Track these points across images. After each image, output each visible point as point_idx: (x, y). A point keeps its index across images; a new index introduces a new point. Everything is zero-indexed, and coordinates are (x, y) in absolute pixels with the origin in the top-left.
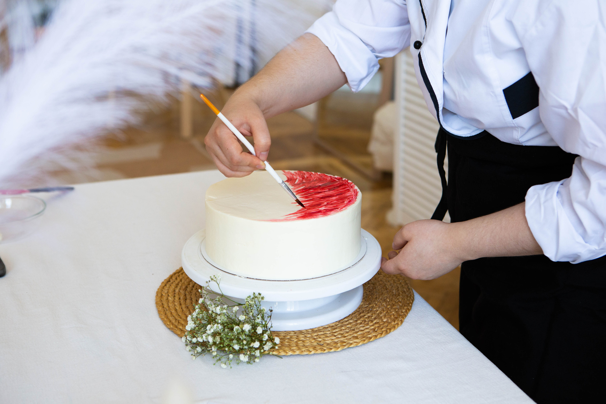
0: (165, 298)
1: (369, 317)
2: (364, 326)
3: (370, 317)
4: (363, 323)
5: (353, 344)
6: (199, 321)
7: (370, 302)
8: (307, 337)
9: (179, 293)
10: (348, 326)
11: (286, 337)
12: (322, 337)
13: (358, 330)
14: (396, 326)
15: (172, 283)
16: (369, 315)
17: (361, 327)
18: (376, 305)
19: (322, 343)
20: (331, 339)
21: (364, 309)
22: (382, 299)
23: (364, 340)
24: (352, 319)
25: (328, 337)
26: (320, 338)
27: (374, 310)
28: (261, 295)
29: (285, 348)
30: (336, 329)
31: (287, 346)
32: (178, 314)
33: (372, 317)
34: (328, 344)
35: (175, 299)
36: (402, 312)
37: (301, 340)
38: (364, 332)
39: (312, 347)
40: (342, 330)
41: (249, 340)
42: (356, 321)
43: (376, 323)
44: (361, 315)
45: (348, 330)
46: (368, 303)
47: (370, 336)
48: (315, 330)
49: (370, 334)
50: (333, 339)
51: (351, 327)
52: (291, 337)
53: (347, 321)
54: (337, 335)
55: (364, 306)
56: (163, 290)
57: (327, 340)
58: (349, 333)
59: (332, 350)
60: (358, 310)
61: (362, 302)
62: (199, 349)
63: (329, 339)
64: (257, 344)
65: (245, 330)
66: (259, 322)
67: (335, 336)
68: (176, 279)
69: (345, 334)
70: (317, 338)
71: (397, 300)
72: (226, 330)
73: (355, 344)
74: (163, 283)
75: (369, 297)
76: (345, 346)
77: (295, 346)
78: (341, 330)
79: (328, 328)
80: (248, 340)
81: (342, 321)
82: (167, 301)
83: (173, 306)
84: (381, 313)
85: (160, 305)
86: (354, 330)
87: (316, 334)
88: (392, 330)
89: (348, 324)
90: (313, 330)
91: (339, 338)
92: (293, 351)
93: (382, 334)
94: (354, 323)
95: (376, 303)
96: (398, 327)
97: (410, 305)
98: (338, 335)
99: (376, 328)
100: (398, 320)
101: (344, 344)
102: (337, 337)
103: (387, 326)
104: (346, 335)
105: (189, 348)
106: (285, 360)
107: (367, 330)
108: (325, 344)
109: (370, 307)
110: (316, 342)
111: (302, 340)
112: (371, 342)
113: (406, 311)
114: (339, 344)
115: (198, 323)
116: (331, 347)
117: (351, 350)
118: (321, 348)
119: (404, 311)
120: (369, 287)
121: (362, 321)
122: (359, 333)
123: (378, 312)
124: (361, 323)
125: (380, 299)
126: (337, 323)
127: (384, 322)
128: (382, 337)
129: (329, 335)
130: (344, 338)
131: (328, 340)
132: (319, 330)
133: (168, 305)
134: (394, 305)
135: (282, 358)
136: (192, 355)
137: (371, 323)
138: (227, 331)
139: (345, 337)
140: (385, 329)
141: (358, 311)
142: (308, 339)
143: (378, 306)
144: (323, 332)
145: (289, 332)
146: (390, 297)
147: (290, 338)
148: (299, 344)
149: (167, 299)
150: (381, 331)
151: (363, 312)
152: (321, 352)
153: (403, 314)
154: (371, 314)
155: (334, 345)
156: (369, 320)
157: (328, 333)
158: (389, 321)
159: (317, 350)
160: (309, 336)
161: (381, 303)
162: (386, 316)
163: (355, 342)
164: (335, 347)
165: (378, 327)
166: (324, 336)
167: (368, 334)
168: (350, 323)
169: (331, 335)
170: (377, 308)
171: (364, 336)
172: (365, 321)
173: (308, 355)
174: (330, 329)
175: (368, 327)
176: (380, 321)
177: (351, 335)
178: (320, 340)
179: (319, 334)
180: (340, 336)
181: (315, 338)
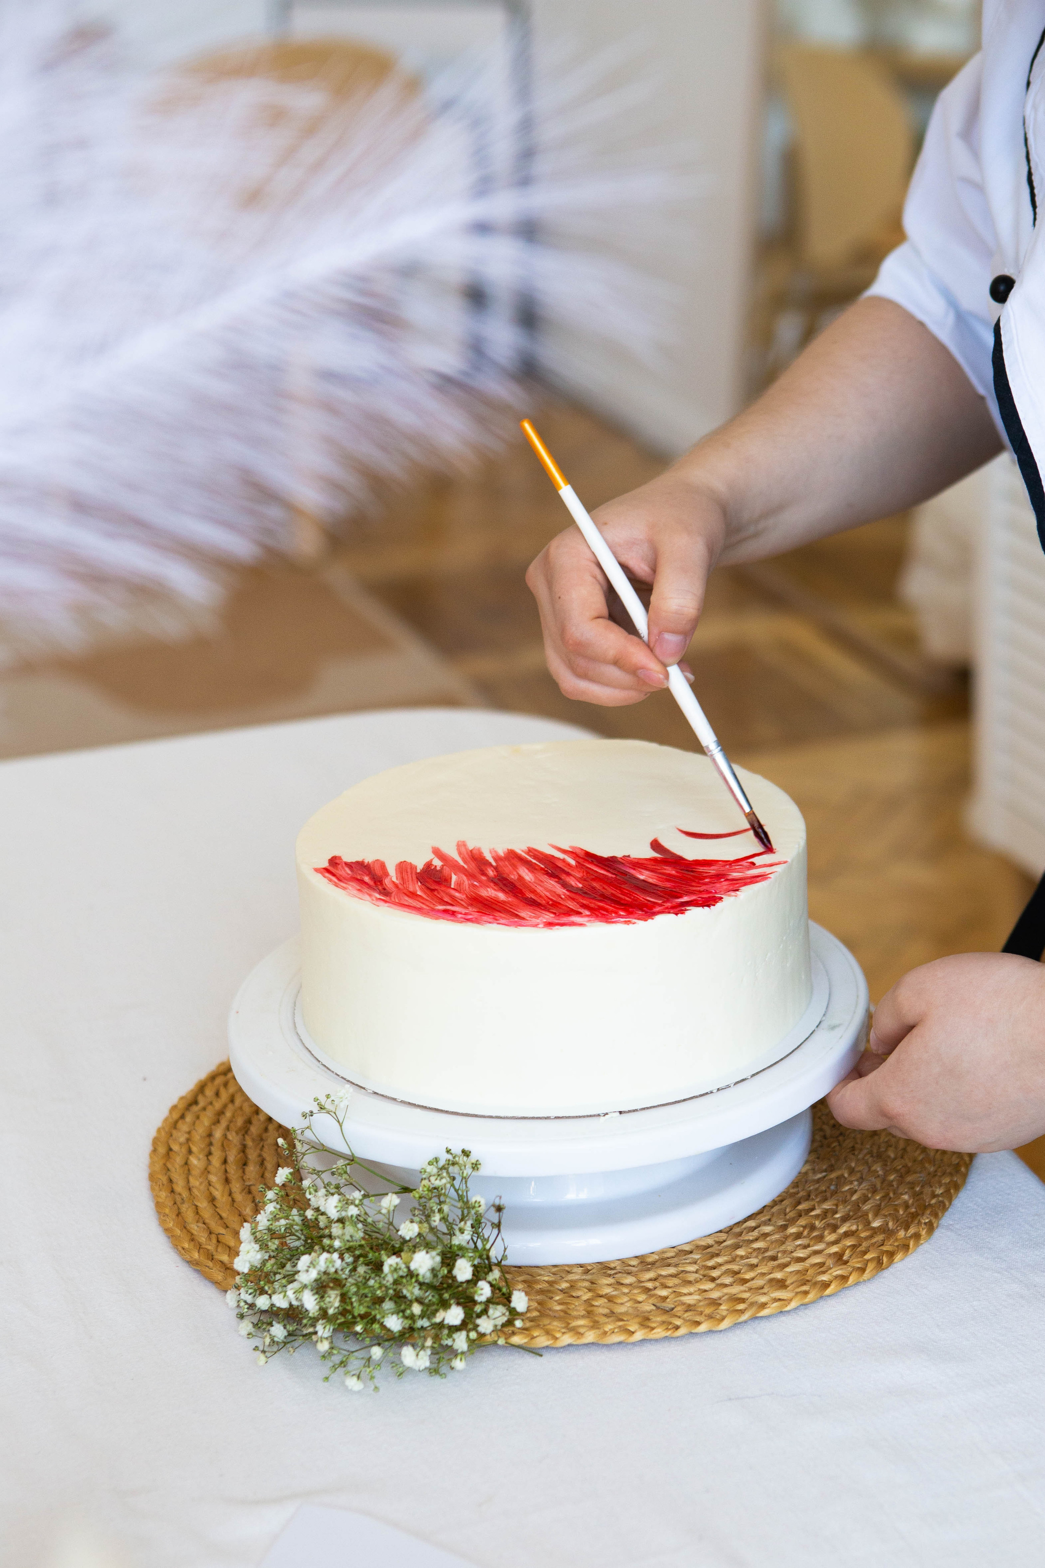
0: (179, 1160)
1: (825, 1213)
2: (809, 1246)
3: (829, 1215)
4: (805, 1233)
5: (768, 1306)
6: (277, 1242)
7: (833, 1162)
8: (622, 1284)
9: (225, 1144)
10: (756, 1245)
11: (557, 1287)
12: (670, 1285)
13: (789, 1259)
14: (912, 1243)
15: (204, 1109)
16: (826, 1206)
17: (798, 1248)
18: (852, 1171)
19: (668, 1305)
20: (699, 1289)
21: (811, 1188)
22: (870, 1153)
23: (806, 1293)
24: (770, 1220)
25: (690, 1282)
26: (665, 1286)
27: (843, 1190)
28: (472, 1154)
29: (549, 1324)
30: (718, 1255)
31: (557, 1315)
32: (219, 1214)
33: (836, 1212)
34: (689, 1308)
35: (209, 1162)
36: (934, 1196)
37: (601, 1296)
38: (807, 1264)
39: (637, 1320)
40: (738, 1259)
41: (434, 1300)
42: (784, 1227)
43: (847, 1235)
44: (800, 1207)
45: (756, 1257)
46: (824, 1167)
47: (825, 1278)
48: (650, 1260)
49: (824, 1273)
50: (706, 1291)
51: (766, 1250)
52: (572, 1284)
53: (754, 1229)
54: (719, 1277)
55: (811, 1176)
56: (174, 1132)
57: (685, 1295)
59: (703, 1328)
60: (792, 1191)
61: (806, 1162)
62: (278, 1331)
63: (692, 1289)
64: (454, 1315)
65: (416, 1269)
66: (464, 1244)
67: (713, 1280)
68: (217, 1094)
69: (745, 1273)
70: (655, 1288)
71: (920, 1154)
72: (361, 1270)
73: (776, 1304)
74: (174, 1108)
75: (829, 1146)
76: (742, 1312)
77: (583, 1317)
78: (733, 1261)
79: (691, 1252)
80: (430, 1301)
81: (737, 1230)
82: (186, 1172)
83: (202, 1187)
84: (865, 1199)
85: (163, 1185)
86: (774, 1258)
87: (651, 1275)
88: (898, 1257)
89: (756, 1240)
90: (644, 1262)
91: (726, 1286)
92: (577, 1331)
93: (862, 1270)
94: (776, 1236)
95: (853, 1165)
96: (917, 1244)
98: (722, 1278)
99: (847, 1252)
100: (919, 1223)
101: (741, 1306)
102: (718, 1282)
103: (883, 1245)
104: (748, 1276)
105: (246, 1326)
106: (549, 1361)
107: (817, 1259)
108: (679, 1308)
109: (832, 1180)
110: (651, 1301)
111: (606, 1294)
112: (829, 1296)
113: (947, 1191)
114: (722, 1307)
115: (276, 1246)
116: (698, 1319)
117: (764, 1324)
118: (664, 1322)
119: (941, 1192)
121: (802, 1229)
122: (789, 1269)
123: (855, 1197)
124: (798, 1236)
125: (865, 1151)
126: (723, 1236)
127: (875, 1231)
128: (864, 1281)
129: (692, 1277)
130: (742, 1285)
131: (690, 1294)
132: (662, 1260)
133: (188, 1182)
134: (908, 1171)
135: (541, 1356)
136: (256, 1348)
137: (830, 1234)
138: (365, 1272)
139: (745, 1281)
140: (874, 1256)
141: (792, 1195)
142: (626, 1290)
143: (859, 1175)
144: (676, 1265)
145: (567, 1268)
147: (567, 1288)
148: (595, 1308)
149: (186, 1163)
150: (859, 1259)
151: (808, 1198)
152: (665, 1334)
153: (935, 1203)
154: (833, 1205)
155: (706, 1310)
156: (826, 1225)
157: (693, 1268)
158: (890, 1225)
159: (652, 1329)
160: (632, 1279)
161: (868, 1165)
162: (881, 1210)
163: (775, 1300)
164: (709, 1317)
165: (854, 1247)
166: (676, 1281)
167: (818, 1273)
168: (765, 1235)
169: (702, 1277)
170: (857, 1182)
171: (804, 1279)
172: (813, 1227)
173: (623, 1344)
174: (696, 1256)
175: (822, 1247)
176: (861, 1226)
177: (763, 1274)
178: (663, 1293)
179: (662, 1273)
180: (730, 1279)
181: (650, 1285)
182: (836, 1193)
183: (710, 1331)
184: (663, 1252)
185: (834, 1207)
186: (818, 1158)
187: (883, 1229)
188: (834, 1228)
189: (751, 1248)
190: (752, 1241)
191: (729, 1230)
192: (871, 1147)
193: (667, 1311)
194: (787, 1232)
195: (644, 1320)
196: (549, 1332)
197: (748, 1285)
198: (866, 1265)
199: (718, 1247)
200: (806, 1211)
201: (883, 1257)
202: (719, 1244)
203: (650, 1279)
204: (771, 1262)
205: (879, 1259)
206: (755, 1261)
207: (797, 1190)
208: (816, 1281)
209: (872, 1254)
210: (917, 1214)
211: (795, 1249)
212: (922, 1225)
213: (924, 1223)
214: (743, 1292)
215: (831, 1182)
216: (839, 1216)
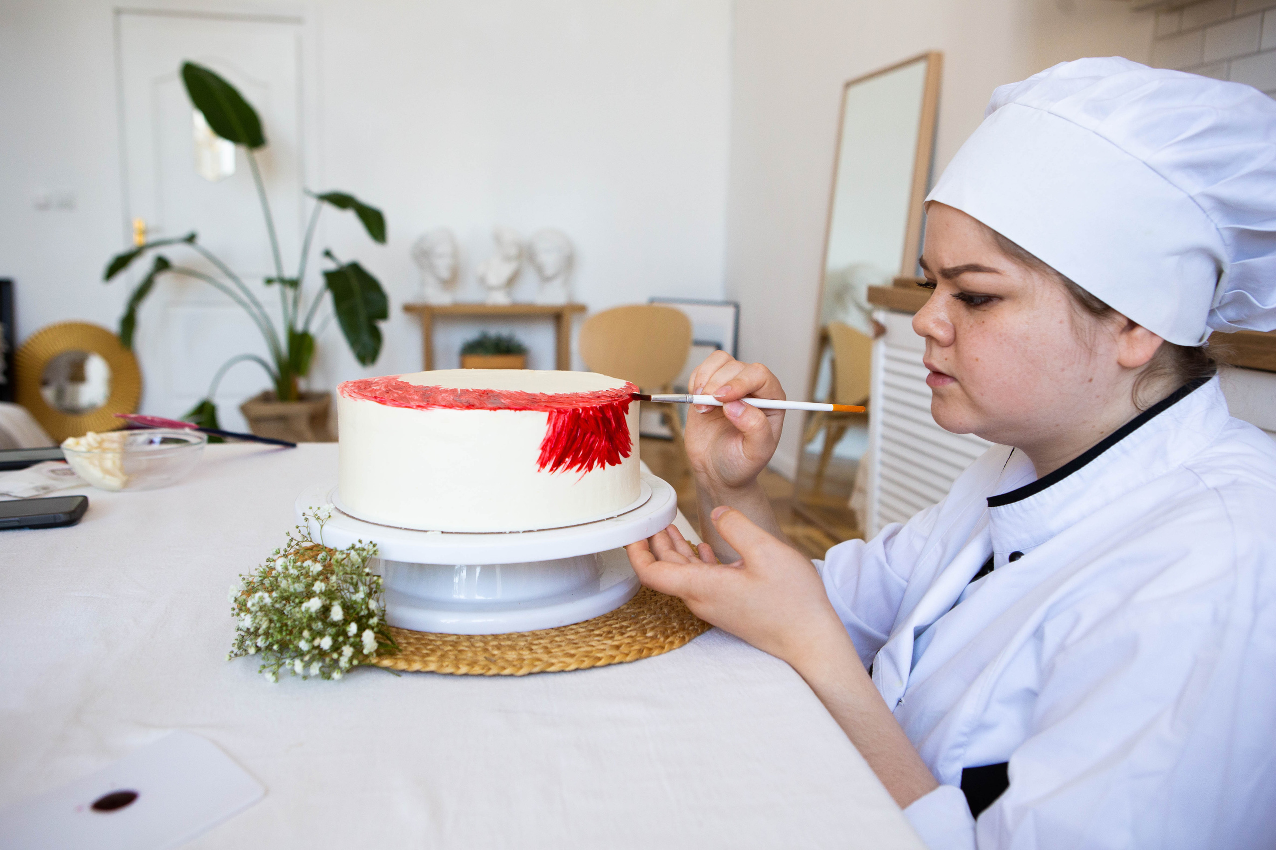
1: (622, 627)
2: (602, 640)
3: (624, 628)
4: (604, 635)
7: (640, 606)
8: (474, 646)
12: (503, 649)
13: (584, 645)
14: (667, 646)
16: (624, 624)
18: (649, 610)
20: (519, 654)
21: (621, 615)
23: (583, 661)
24: (586, 627)
25: (515, 649)
26: (499, 649)
27: (640, 618)
28: (378, 546)
30: (541, 639)
31: (421, 655)
33: (629, 627)
37: (457, 650)
38: (594, 649)
40: (554, 642)
42: (593, 630)
43: (628, 637)
44: (608, 623)
45: (565, 642)
47: (599, 655)
50: (522, 654)
51: (574, 640)
52: (444, 642)
53: (572, 629)
54: (535, 649)
57: (508, 655)
58: (562, 648)
59: (506, 672)
60: (609, 616)
63: (514, 653)
67: (531, 650)
69: (553, 649)
70: (492, 650)
73: (561, 665)
76: (536, 666)
77: (437, 657)
78: (551, 642)
79: (527, 636)
81: (563, 629)
84: (651, 622)
86: (576, 644)
87: (495, 643)
88: (656, 652)
89: (571, 634)
90: (497, 637)
92: (426, 664)
93: (627, 655)
94: (584, 634)
95: (652, 608)
96: (670, 650)
98: (537, 650)
101: (537, 663)
102: (533, 651)
106: (405, 680)
107: (602, 647)
108: (499, 661)
110: (487, 655)
111: (460, 650)
112: (598, 667)
117: (550, 677)
121: (602, 632)
122: (581, 650)
124: (598, 635)
126: (552, 631)
127: (647, 638)
128: (626, 663)
129: (519, 647)
132: (509, 637)
135: (401, 676)
137: (618, 636)
141: (607, 617)
142: (474, 649)
143: (652, 612)
144: (513, 641)
145: (447, 635)
147: (440, 644)
148: (447, 655)
151: (615, 619)
152: (481, 672)
155: (515, 663)
156: (619, 632)
157: (522, 644)
158: (659, 636)
159: (473, 667)
160: (481, 644)
161: (661, 609)
162: (656, 629)
163: (561, 662)
164: (514, 666)
165: (629, 643)
166: (507, 648)
167: (598, 653)
168: (577, 633)
169: (524, 648)
170: (649, 615)
171: (587, 655)
172: (609, 632)
173: (451, 674)
174: (529, 638)
175: (609, 642)
176: (639, 635)
177: (564, 650)
178: (496, 652)
179: (502, 643)
180: (542, 651)
181: (490, 648)
182: (635, 618)
183: (511, 675)
184: (511, 634)
185: (629, 625)
186: (634, 604)
187: (654, 638)
188: (622, 634)
189: (565, 638)
190: (567, 635)
191: (558, 629)
193: (490, 661)
194: (592, 633)
195: (472, 664)
196: (409, 661)
197: (550, 655)
198: (630, 652)
199: (546, 635)
200: (610, 625)
201: (643, 651)
202: (547, 634)
203: (493, 646)
204: (572, 646)
205: (640, 651)
206: (563, 644)
207: (612, 615)
208: (593, 656)
209: (637, 647)
210: (677, 632)
211: (592, 641)
212: (677, 638)
213: (679, 637)
214: (545, 657)
215: (634, 613)
216: (629, 629)
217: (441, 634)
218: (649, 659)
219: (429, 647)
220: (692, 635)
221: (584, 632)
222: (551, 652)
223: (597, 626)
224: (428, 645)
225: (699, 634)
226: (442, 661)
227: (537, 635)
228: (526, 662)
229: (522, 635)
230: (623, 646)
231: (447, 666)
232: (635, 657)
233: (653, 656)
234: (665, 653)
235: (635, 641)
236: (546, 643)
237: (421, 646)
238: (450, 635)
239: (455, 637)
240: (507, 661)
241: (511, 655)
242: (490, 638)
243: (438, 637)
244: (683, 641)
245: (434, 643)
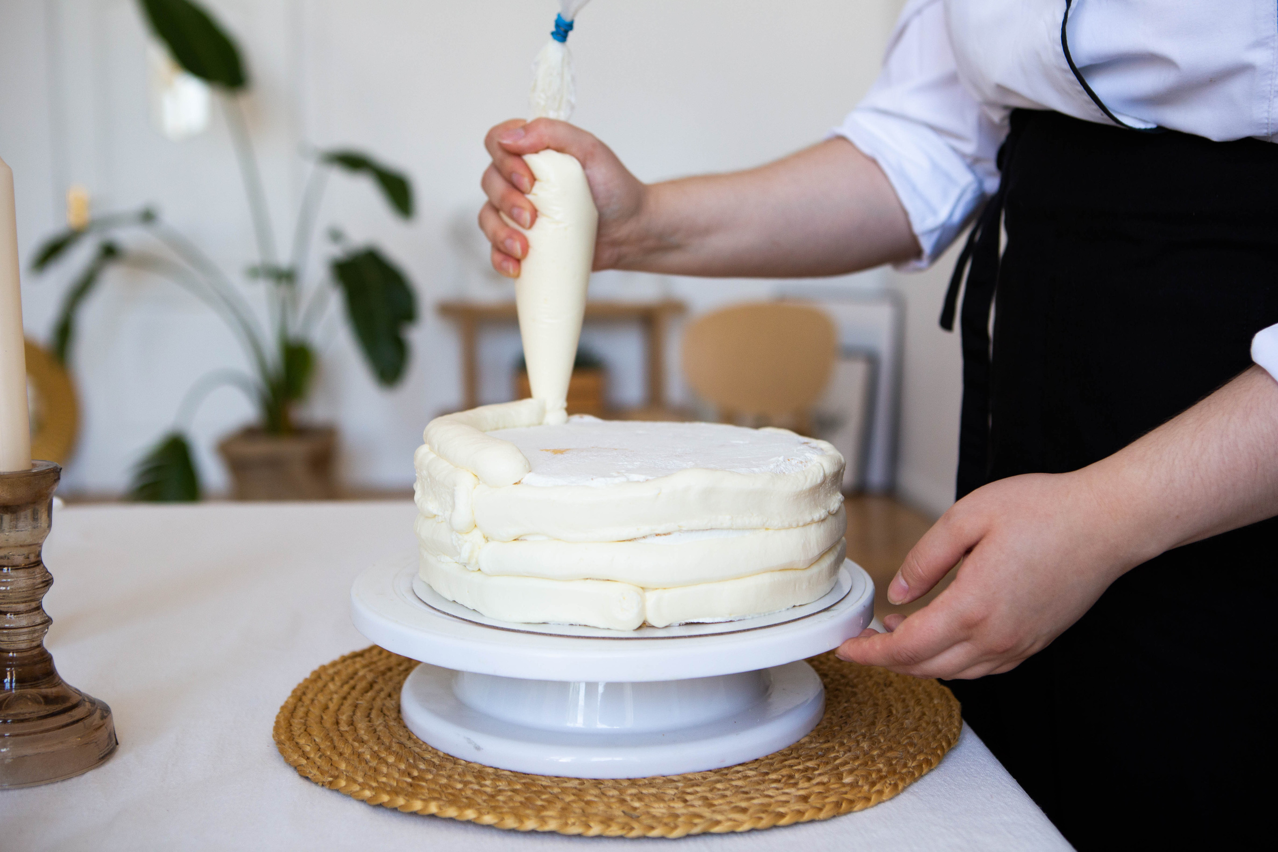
0: (320, 684)
1: (806, 769)
2: (782, 789)
3: (810, 770)
4: (783, 780)
5: (723, 824)
7: (829, 738)
8: (605, 795)
9: (362, 678)
12: (646, 800)
13: (758, 795)
14: (873, 797)
16: (810, 764)
17: (771, 789)
18: (842, 745)
19: (636, 813)
20: (669, 806)
21: (803, 752)
22: (864, 736)
23: (761, 818)
24: (757, 768)
25: (664, 801)
26: (640, 799)
27: (830, 756)
29: (525, 812)
30: (697, 785)
31: (536, 808)
33: (817, 769)
35: (341, 687)
37: (583, 801)
38: (772, 800)
39: (601, 819)
40: (715, 790)
42: (767, 774)
43: (818, 784)
44: (787, 763)
45: (731, 791)
46: (821, 741)
47: (782, 810)
50: (674, 807)
51: (743, 787)
52: (564, 790)
53: (738, 772)
54: (691, 800)
55: (807, 746)
56: (331, 669)
57: (654, 808)
58: (728, 799)
59: (655, 833)
60: (785, 752)
61: (807, 736)
63: (662, 806)
67: (685, 801)
69: (716, 800)
70: (632, 801)
71: (904, 740)
73: (730, 823)
75: (830, 729)
76: (696, 825)
77: (557, 811)
78: (711, 790)
79: (677, 781)
81: (725, 771)
82: (320, 690)
83: (323, 701)
84: (846, 763)
86: (746, 793)
87: (633, 791)
88: (859, 806)
89: (737, 779)
91: (693, 806)
92: (543, 820)
93: (820, 809)
94: (756, 779)
95: (845, 741)
96: (878, 802)
97: (939, 752)
98: (694, 801)
101: (697, 821)
102: (688, 803)
104: (717, 802)
107: (784, 798)
108: (643, 817)
110: (625, 808)
111: (587, 800)
112: (781, 827)
113: (920, 766)
116: (654, 825)
117: (715, 840)
118: (624, 824)
119: (913, 765)
120: (845, 708)
121: (780, 777)
122: (754, 802)
124: (775, 781)
125: (859, 734)
126: (710, 774)
127: (844, 785)
128: (820, 821)
129: (668, 797)
130: (708, 808)
132: (651, 782)
133: (316, 697)
134: (890, 749)
137: (803, 783)
141: (784, 755)
142: (606, 799)
143: (847, 748)
144: (659, 788)
145: (566, 779)
146: (889, 732)
147: (557, 792)
148: (571, 808)
149: (324, 686)
150: (821, 802)
151: (796, 758)
152: (620, 833)
153: (906, 772)
154: (816, 765)
155: (665, 820)
156: (804, 776)
157: (672, 792)
158: (860, 783)
159: (609, 826)
160: (615, 793)
161: (858, 742)
162: (856, 773)
163: (730, 820)
164: (666, 824)
165: (820, 793)
166: (652, 799)
167: (780, 806)
168: (746, 777)
169: (676, 799)
170: (842, 753)
171: (764, 809)
172: (791, 777)
173: (579, 836)
174: (680, 784)
175: (792, 791)
176: (832, 781)
177: (731, 803)
178: (636, 804)
179: (644, 791)
180: (700, 803)
181: (628, 798)
182: (823, 756)
183: (662, 838)
184: (654, 778)
185: (816, 766)
186: (819, 735)
187: (854, 785)
188: (809, 779)
189: (729, 785)
190: (732, 780)
191: (717, 771)
192: (865, 732)
193: (631, 817)
194: (767, 777)
195: (607, 821)
196: (520, 818)
197: (713, 808)
198: (824, 806)
199: (702, 781)
200: (791, 766)
201: (841, 804)
202: (704, 778)
203: (631, 795)
204: (742, 795)
205: (838, 804)
206: (728, 793)
207: (790, 752)
208: (773, 812)
209: (832, 799)
210: (886, 777)
211: (768, 789)
212: (887, 785)
213: (890, 784)
214: (706, 812)
215: (821, 749)
216: (817, 772)
217: (557, 777)
218: (850, 816)
219: (544, 797)
220: (908, 781)
221: (755, 776)
222: (714, 805)
223: (772, 768)
224: (543, 793)
225: (916, 780)
226: (567, 818)
227: (691, 780)
228: (681, 819)
229: (668, 780)
230: (812, 797)
231: (574, 824)
232: (831, 814)
233: (856, 812)
234: (872, 807)
235: (828, 790)
236: (705, 791)
237: (532, 795)
238: (570, 779)
239: (577, 782)
240: (654, 817)
241: (659, 809)
242: (626, 784)
243: (554, 782)
244: (896, 791)
245: (549, 790)
